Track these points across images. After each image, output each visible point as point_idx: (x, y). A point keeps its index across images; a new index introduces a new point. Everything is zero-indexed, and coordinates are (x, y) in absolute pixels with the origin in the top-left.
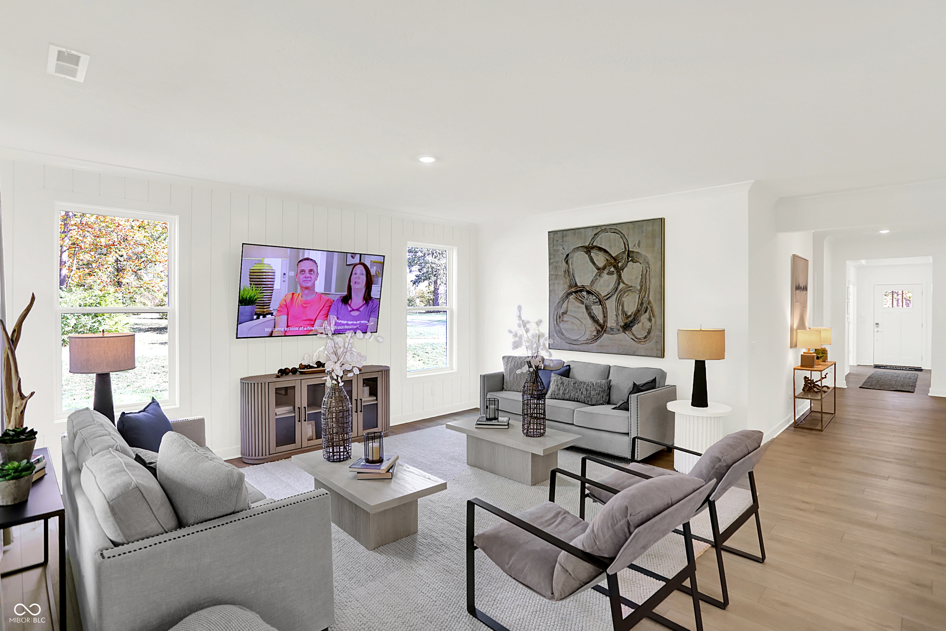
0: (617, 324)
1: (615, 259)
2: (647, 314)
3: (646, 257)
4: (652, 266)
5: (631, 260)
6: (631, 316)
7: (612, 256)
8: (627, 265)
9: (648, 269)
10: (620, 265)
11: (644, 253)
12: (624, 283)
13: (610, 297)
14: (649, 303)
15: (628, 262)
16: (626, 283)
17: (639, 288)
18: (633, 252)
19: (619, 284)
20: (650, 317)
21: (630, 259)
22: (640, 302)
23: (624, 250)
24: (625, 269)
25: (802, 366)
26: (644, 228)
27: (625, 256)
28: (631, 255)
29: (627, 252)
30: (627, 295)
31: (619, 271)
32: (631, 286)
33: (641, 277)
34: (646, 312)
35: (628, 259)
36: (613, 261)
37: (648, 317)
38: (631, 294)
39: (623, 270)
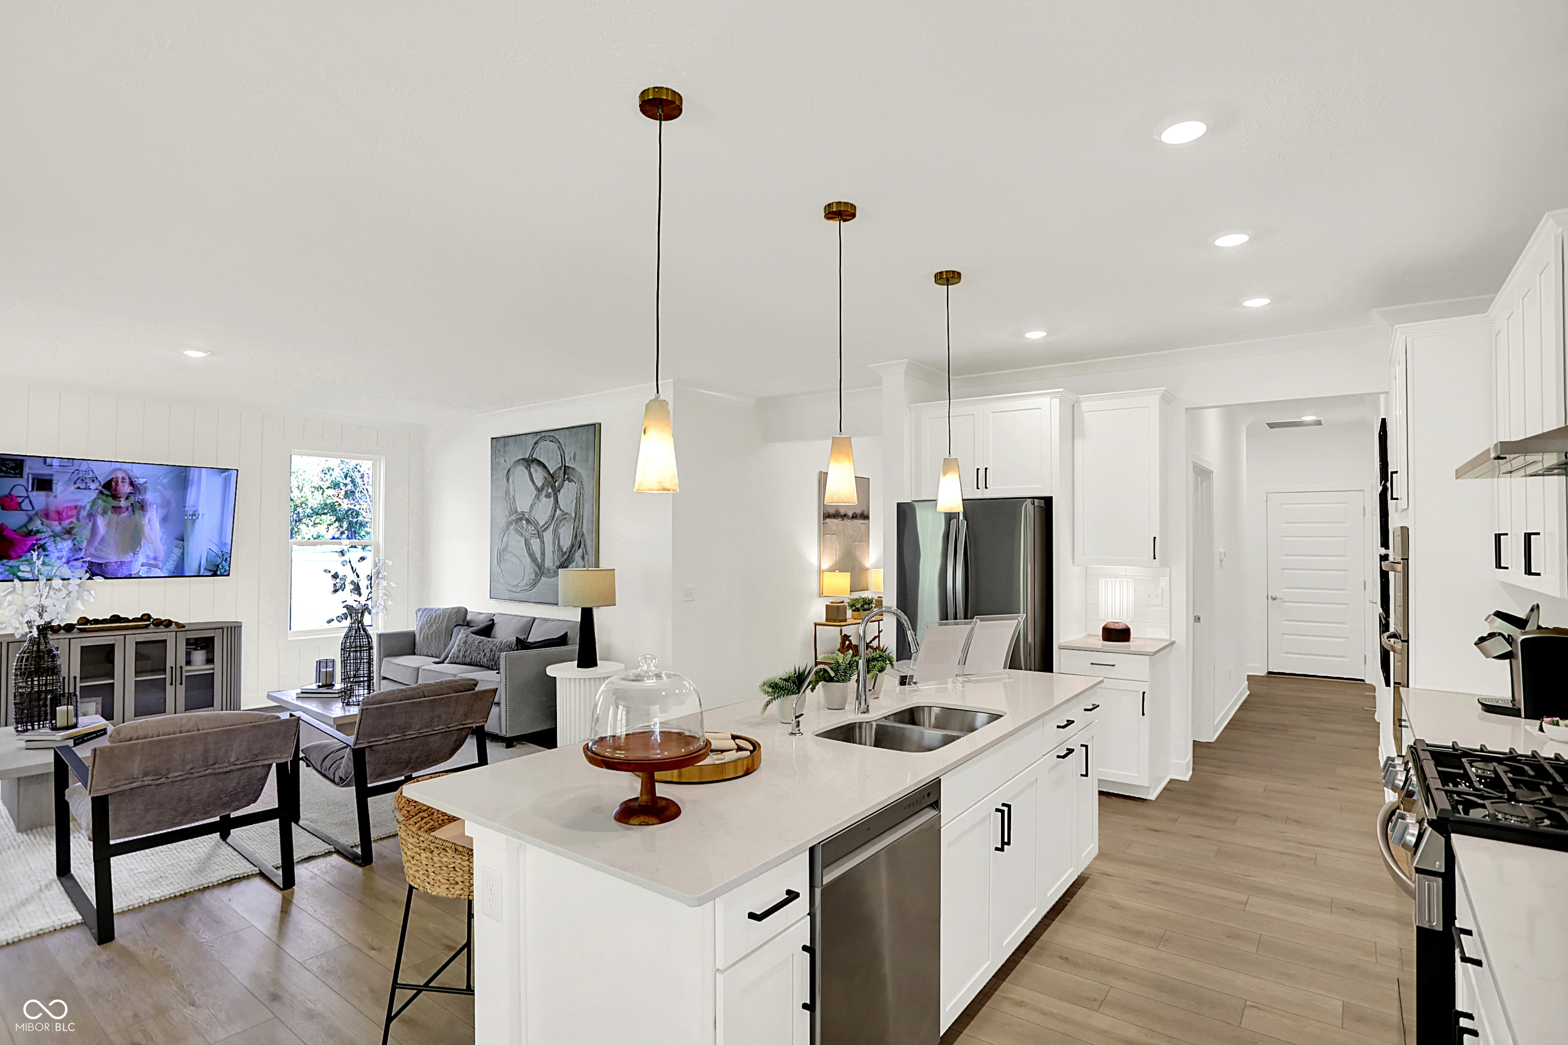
0: (554, 563)
1: (552, 476)
2: (581, 550)
3: (580, 474)
4: (585, 487)
5: (568, 478)
6: (566, 552)
7: (550, 473)
8: (563, 485)
9: (582, 490)
10: (557, 484)
11: (578, 469)
12: (560, 509)
13: (547, 527)
14: (583, 535)
15: (564, 481)
16: (562, 509)
17: (573, 515)
18: (569, 467)
19: (555, 511)
20: (583, 554)
21: (566, 476)
22: (574, 535)
23: (560, 465)
24: (561, 491)
25: (827, 620)
26: (579, 436)
27: (562, 472)
28: (567, 471)
29: (563, 468)
30: (563, 525)
31: (556, 491)
32: (567, 513)
33: (575, 501)
34: (579, 548)
35: (564, 477)
36: (550, 479)
37: (581, 554)
38: (566, 523)
39: (559, 491)
